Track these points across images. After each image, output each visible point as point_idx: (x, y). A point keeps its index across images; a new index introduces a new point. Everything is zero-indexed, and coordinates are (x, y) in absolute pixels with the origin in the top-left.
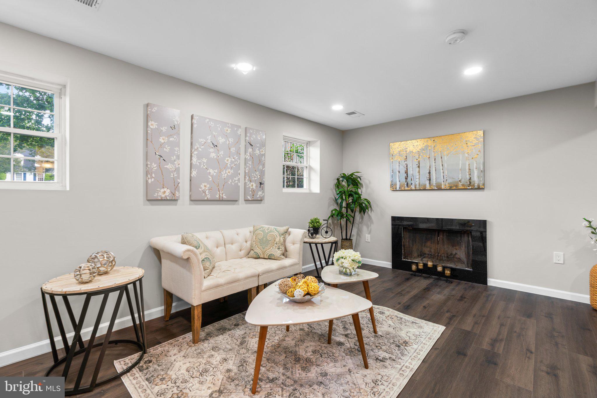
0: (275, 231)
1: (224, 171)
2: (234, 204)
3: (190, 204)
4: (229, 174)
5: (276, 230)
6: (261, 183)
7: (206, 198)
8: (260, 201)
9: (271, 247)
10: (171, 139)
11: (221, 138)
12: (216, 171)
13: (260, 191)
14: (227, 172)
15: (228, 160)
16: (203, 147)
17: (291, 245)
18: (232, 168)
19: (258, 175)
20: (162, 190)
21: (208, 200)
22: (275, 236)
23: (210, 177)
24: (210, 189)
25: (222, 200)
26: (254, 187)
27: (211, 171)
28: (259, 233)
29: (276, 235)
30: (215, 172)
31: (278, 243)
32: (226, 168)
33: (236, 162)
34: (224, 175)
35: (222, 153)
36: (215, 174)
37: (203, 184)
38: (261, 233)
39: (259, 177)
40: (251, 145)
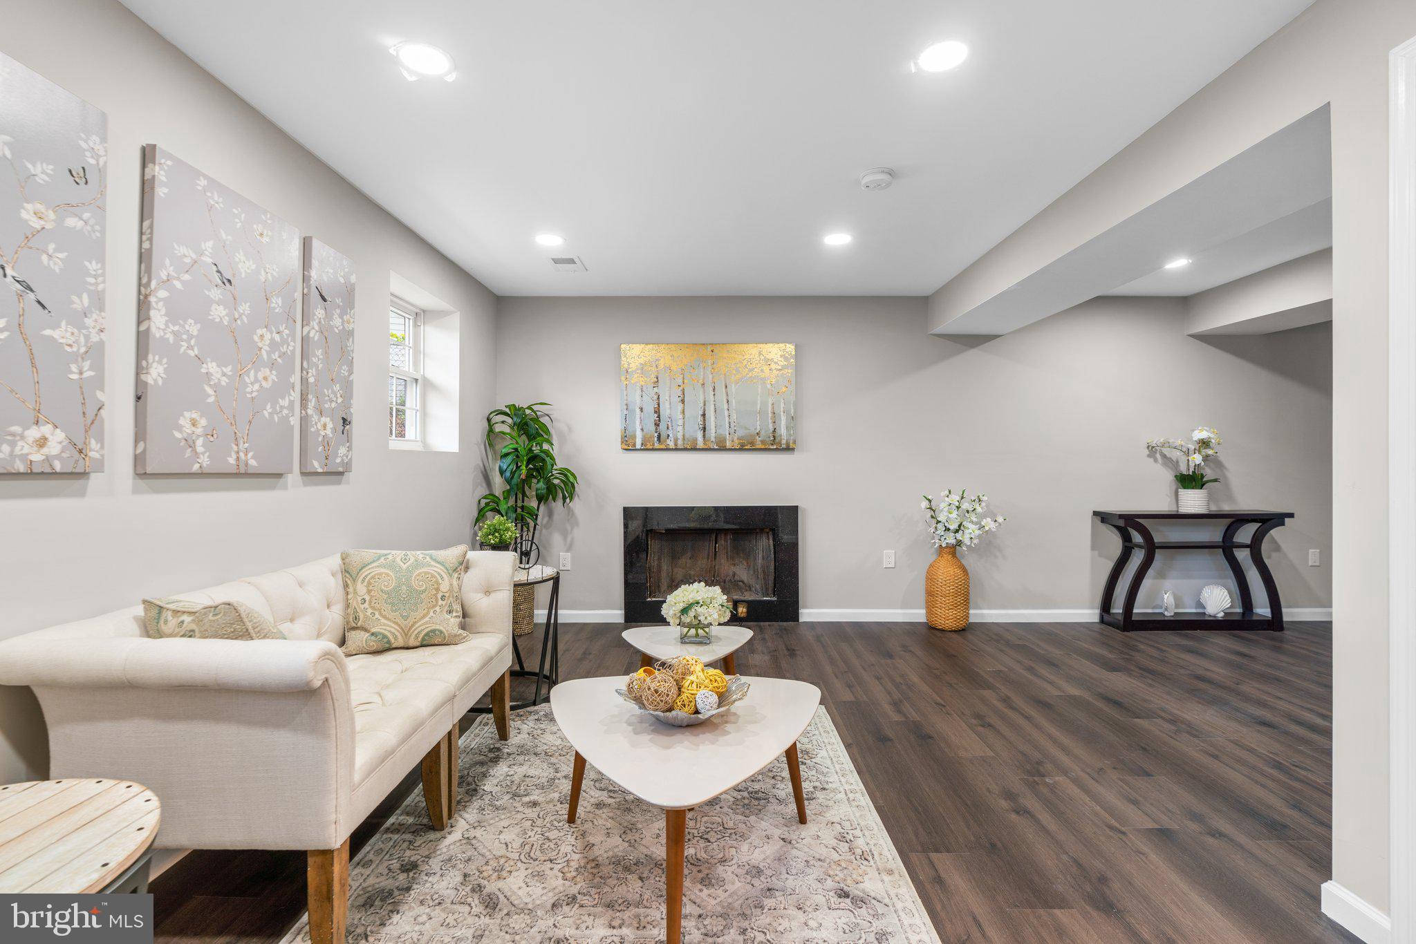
0: (433, 563)
1: (252, 372)
2: (273, 488)
3: (136, 491)
4: (264, 384)
5: (435, 560)
6: (344, 420)
7: (196, 468)
8: (336, 475)
9: (428, 613)
10: (70, 222)
11: (243, 258)
12: (228, 370)
13: (343, 445)
14: (260, 376)
15: (262, 336)
16: (186, 277)
17: (480, 595)
18: (273, 365)
19: (339, 396)
20: (35, 433)
21: (202, 475)
22: (437, 575)
23: (210, 391)
24: (208, 434)
25: (247, 475)
26: (329, 431)
27: (212, 367)
28: (380, 574)
29: (439, 574)
30: (224, 375)
31: (447, 595)
32: (256, 360)
33: (285, 346)
34: (252, 385)
35: (244, 308)
36: (224, 381)
37: (187, 414)
38: (388, 575)
39: (340, 400)
40: (325, 300)
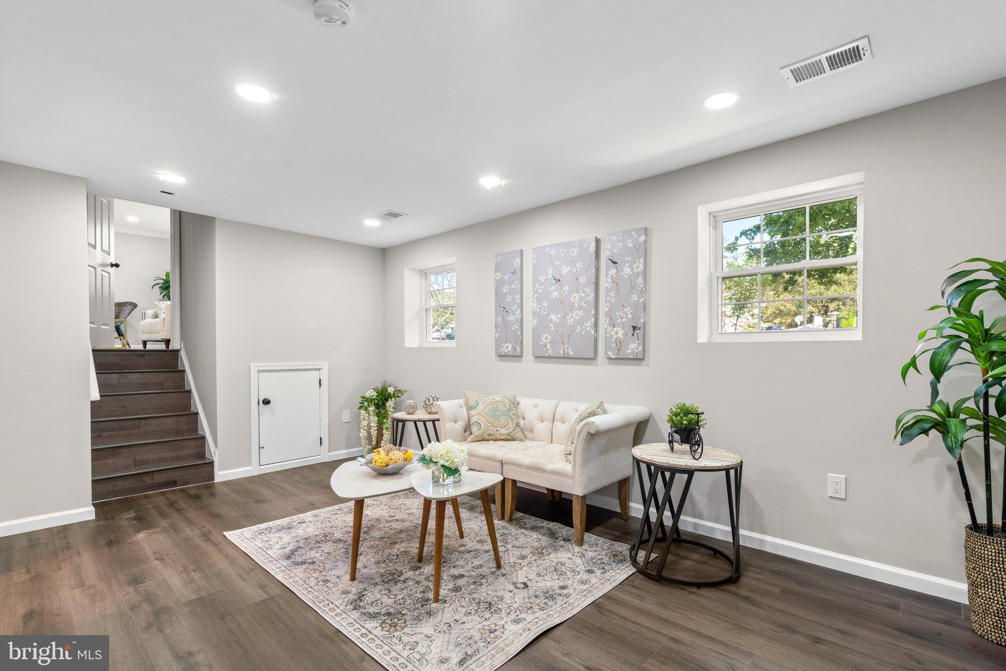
1: (570, 314)
2: (590, 364)
4: (576, 318)
6: (634, 328)
7: (547, 354)
10: (512, 287)
11: (565, 267)
12: (559, 316)
13: (634, 342)
14: (574, 315)
15: (575, 297)
16: (543, 286)
18: (581, 308)
19: (629, 313)
20: (506, 345)
21: (549, 357)
23: (552, 326)
24: (552, 342)
25: (568, 358)
26: (620, 335)
27: (553, 317)
30: (558, 318)
32: (572, 308)
33: (588, 298)
34: (570, 320)
35: (566, 288)
36: (558, 321)
37: (544, 335)
39: (630, 316)
40: (615, 263)
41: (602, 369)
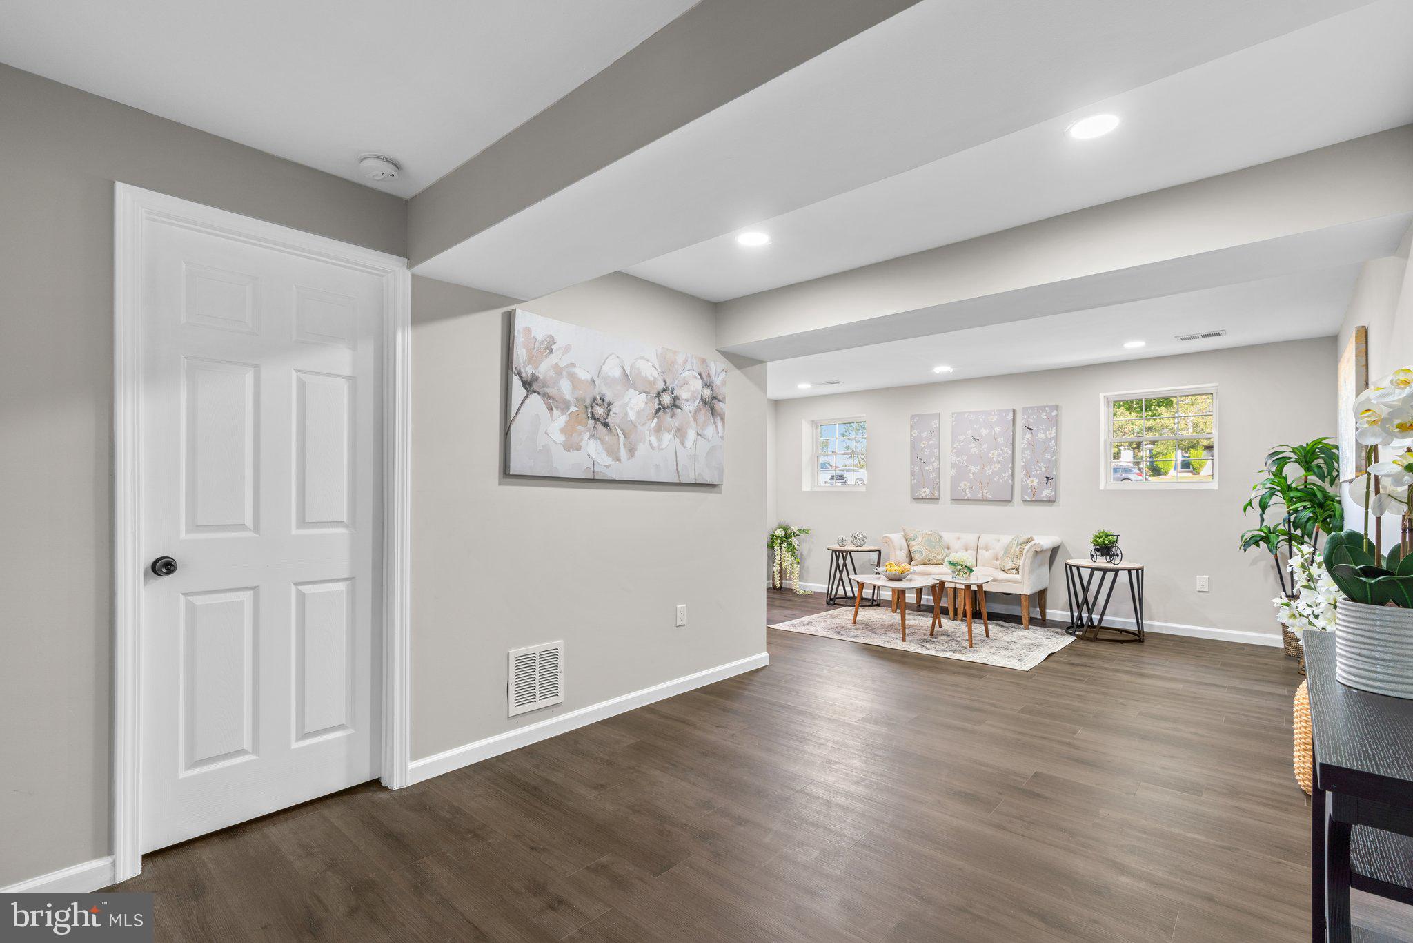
1: (989, 467)
2: (1006, 506)
3: (951, 504)
4: (995, 470)
6: (1048, 478)
7: (966, 498)
8: (1050, 502)
10: (930, 442)
11: (984, 430)
12: (978, 468)
13: (1048, 488)
14: (993, 467)
15: (993, 454)
16: (962, 444)
18: (998, 462)
19: (1043, 467)
20: (923, 490)
21: (968, 500)
23: (971, 475)
24: (971, 488)
25: (987, 500)
26: (1035, 484)
27: (972, 468)
30: (976, 469)
32: (991, 461)
33: (1006, 454)
34: (989, 471)
35: (985, 446)
36: (976, 471)
37: (963, 483)
39: (1044, 470)
40: (1031, 429)
41: (1017, 508)
